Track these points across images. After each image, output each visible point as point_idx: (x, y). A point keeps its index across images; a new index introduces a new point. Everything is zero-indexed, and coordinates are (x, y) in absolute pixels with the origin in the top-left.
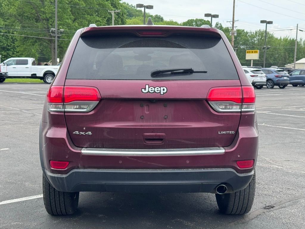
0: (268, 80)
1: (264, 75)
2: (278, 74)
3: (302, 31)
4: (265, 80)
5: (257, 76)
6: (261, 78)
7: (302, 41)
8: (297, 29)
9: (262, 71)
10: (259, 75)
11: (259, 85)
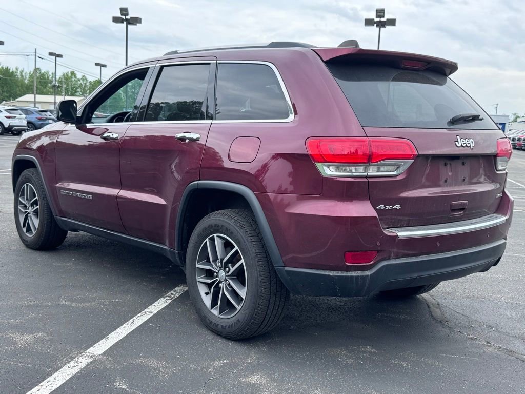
0: (29, 123)
1: (24, 116)
2: (41, 115)
3: (42, 58)
4: (25, 123)
5: (15, 117)
6: (20, 120)
7: (19, 72)
8: (36, 55)
9: (19, 111)
10: (18, 116)
11: (15, 130)
